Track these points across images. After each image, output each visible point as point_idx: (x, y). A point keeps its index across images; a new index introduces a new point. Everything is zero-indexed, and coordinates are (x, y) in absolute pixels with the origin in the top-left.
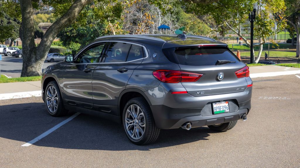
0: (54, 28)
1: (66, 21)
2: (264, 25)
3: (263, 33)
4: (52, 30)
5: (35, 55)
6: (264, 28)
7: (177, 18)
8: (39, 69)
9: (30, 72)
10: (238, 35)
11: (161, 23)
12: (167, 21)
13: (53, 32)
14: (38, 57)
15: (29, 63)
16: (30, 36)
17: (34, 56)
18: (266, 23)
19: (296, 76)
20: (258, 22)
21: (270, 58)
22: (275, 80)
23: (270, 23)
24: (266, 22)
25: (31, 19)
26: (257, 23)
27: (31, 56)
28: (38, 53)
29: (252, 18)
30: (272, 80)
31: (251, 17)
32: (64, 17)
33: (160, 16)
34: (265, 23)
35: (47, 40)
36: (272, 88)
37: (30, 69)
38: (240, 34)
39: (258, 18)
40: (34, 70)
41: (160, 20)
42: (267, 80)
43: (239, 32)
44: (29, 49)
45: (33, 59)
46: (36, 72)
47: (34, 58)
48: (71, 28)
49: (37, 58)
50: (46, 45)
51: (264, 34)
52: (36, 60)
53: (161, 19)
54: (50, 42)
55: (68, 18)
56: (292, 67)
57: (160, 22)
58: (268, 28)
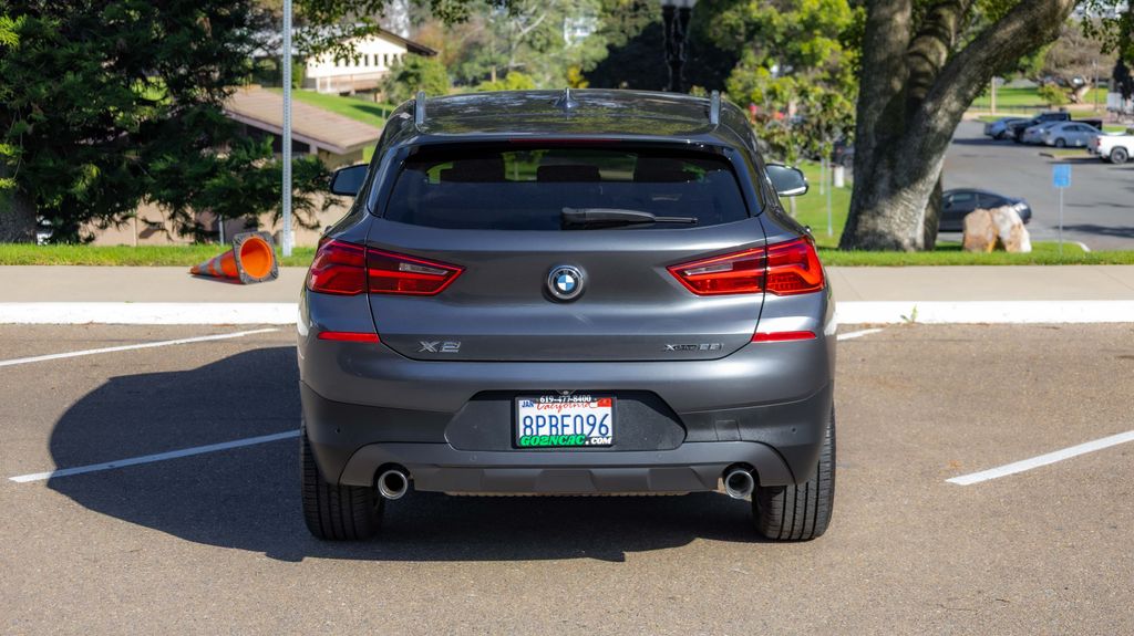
0: (967, 60)
1: (1016, 34)
4: (959, 70)
5: (892, 167)
8: (905, 225)
9: (866, 234)
13: (963, 78)
14: (902, 178)
15: (867, 200)
16: (883, 93)
17: (887, 173)
25: (896, 26)
27: (874, 172)
28: (902, 160)
32: (1013, 15)
35: (935, 111)
37: (866, 221)
40: (881, 226)
44: (874, 144)
45: (883, 185)
46: (889, 237)
47: (886, 179)
49: (899, 182)
50: (930, 130)
52: (894, 189)
54: (946, 120)
55: (1029, 18)
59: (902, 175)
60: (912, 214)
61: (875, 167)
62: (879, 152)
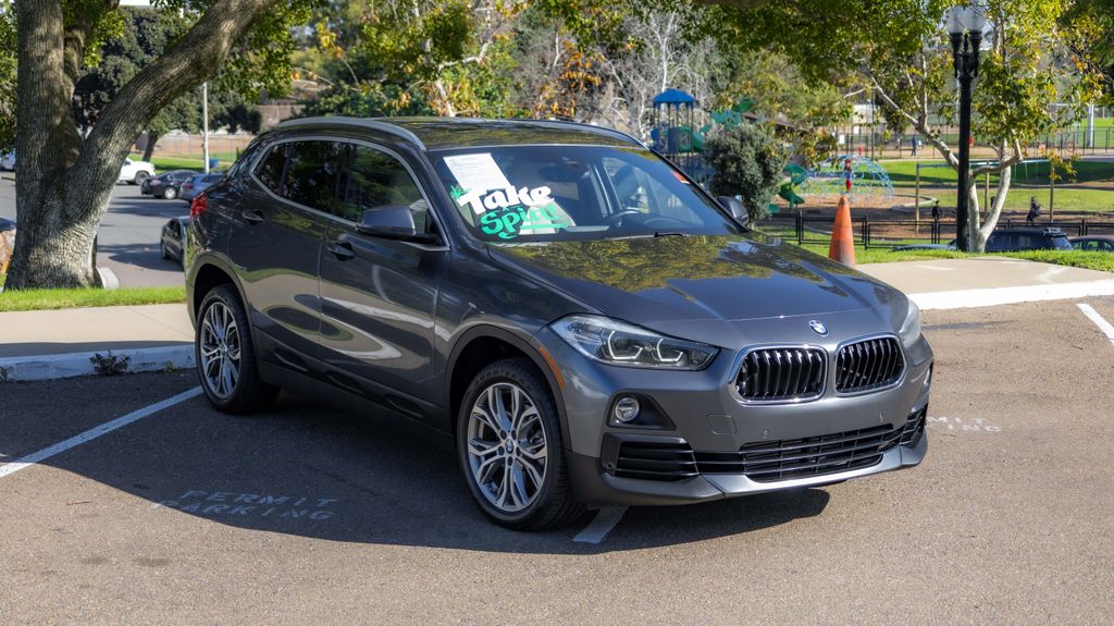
2: (1014, 94)
3: (1012, 122)
4: (127, 103)
5: (62, 198)
6: (1014, 103)
7: (730, 65)
8: (77, 256)
9: (40, 267)
10: (917, 129)
11: (667, 85)
12: (689, 75)
14: (73, 209)
15: (36, 231)
17: (56, 203)
18: (1022, 87)
19: (1078, 310)
20: (991, 83)
21: (1055, 217)
22: (978, 325)
23: (1040, 87)
24: (1021, 81)
26: (989, 83)
27: (43, 203)
28: (72, 191)
29: (964, 65)
30: (965, 325)
31: (962, 63)
33: (663, 57)
34: (1015, 87)
35: (107, 143)
36: (947, 366)
37: (39, 255)
38: (926, 124)
39: (993, 67)
41: (666, 72)
42: (944, 327)
43: (921, 119)
44: (40, 175)
45: (53, 217)
46: (63, 268)
47: (55, 210)
48: (342, 99)
49: (70, 213)
51: (1015, 126)
52: (67, 222)
53: (669, 70)
56: (1073, 264)
57: (665, 81)
58: (1031, 103)
59: (73, 206)
60: (83, 244)
61: (44, 198)
62: (45, 184)
